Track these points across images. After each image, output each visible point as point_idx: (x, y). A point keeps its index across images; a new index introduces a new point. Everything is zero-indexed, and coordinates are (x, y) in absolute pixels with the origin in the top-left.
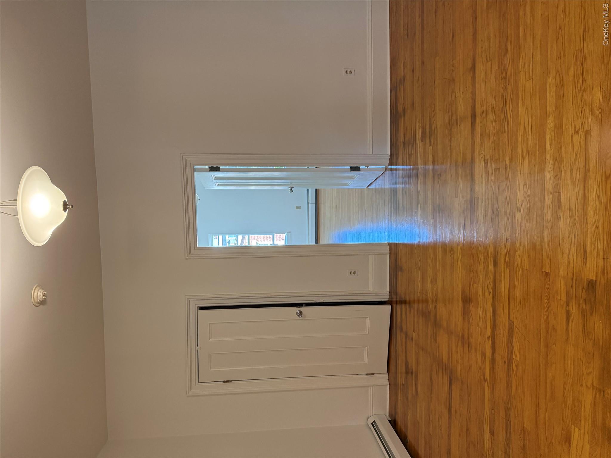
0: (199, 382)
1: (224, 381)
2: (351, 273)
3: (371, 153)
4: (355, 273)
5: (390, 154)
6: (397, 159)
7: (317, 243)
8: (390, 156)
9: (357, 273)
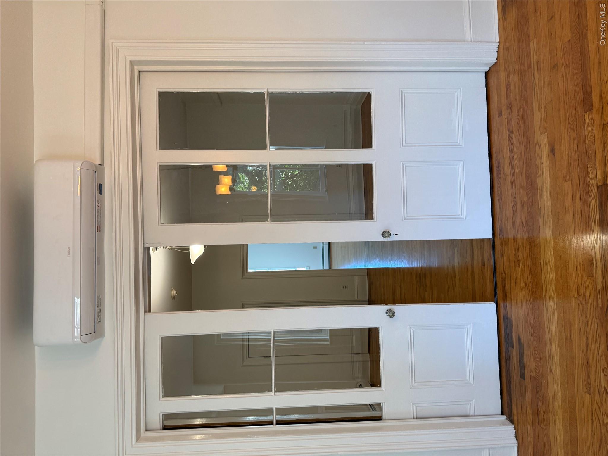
0: (249, 357)
1: (264, 357)
2: (343, 287)
3: (353, 213)
4: (346, 287)
5: (365, 213)
6: (368, 217)
7: (330, 268)
8: (365, 214)
9: (347, 287)
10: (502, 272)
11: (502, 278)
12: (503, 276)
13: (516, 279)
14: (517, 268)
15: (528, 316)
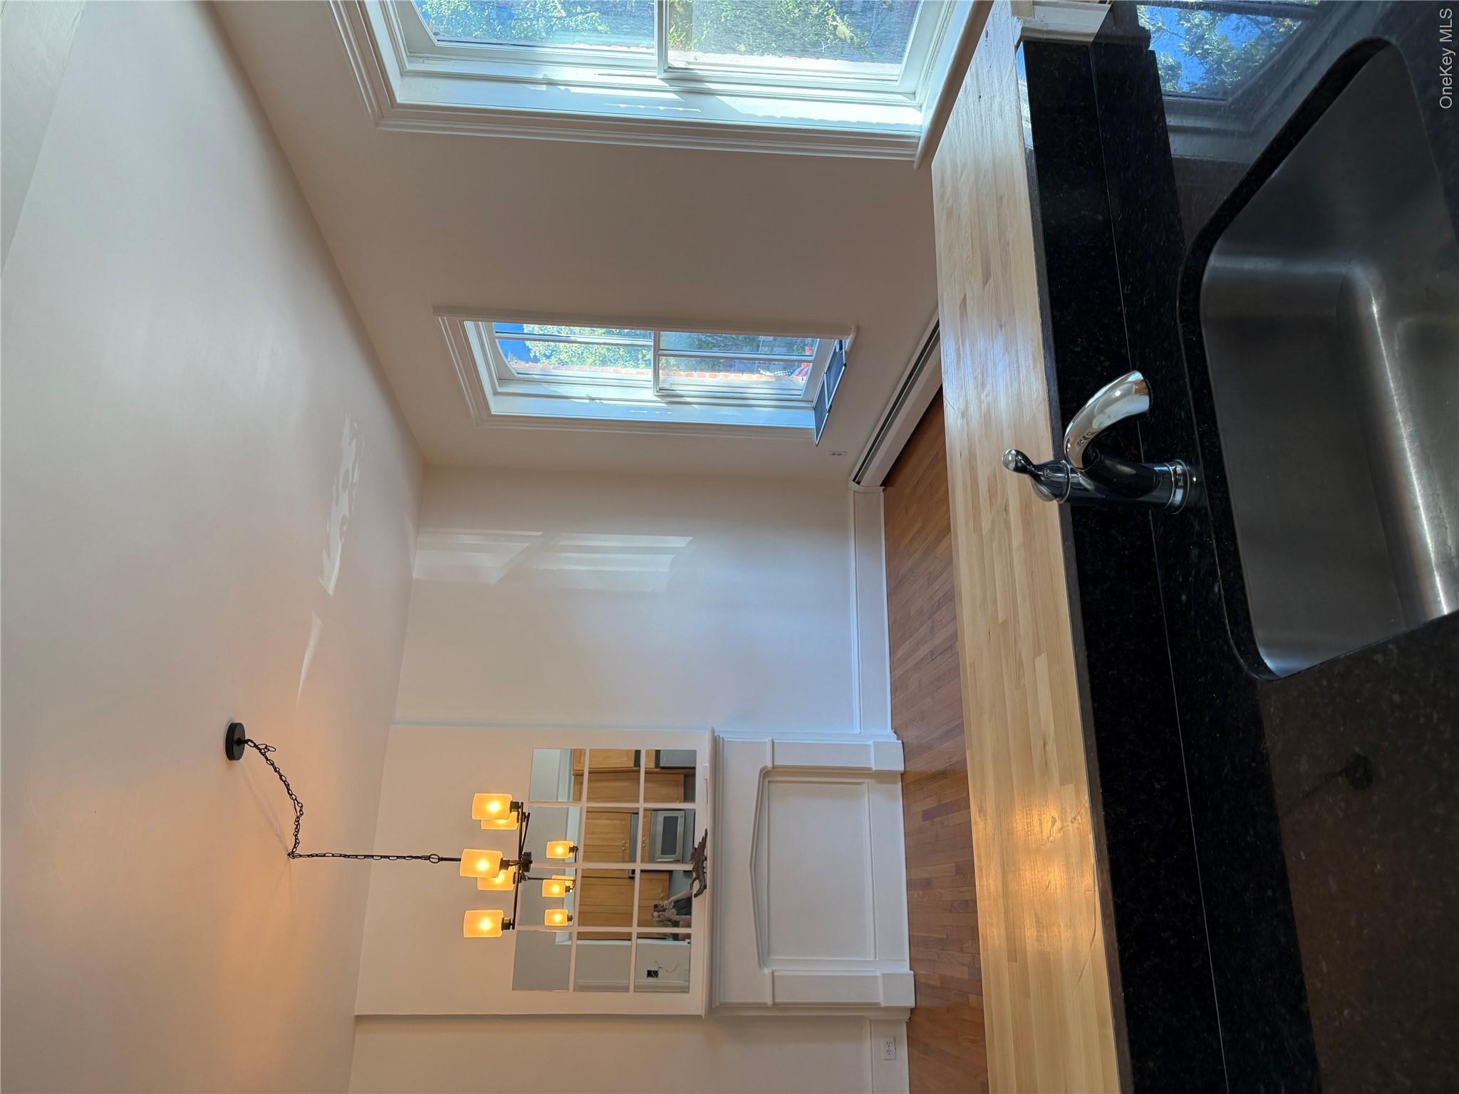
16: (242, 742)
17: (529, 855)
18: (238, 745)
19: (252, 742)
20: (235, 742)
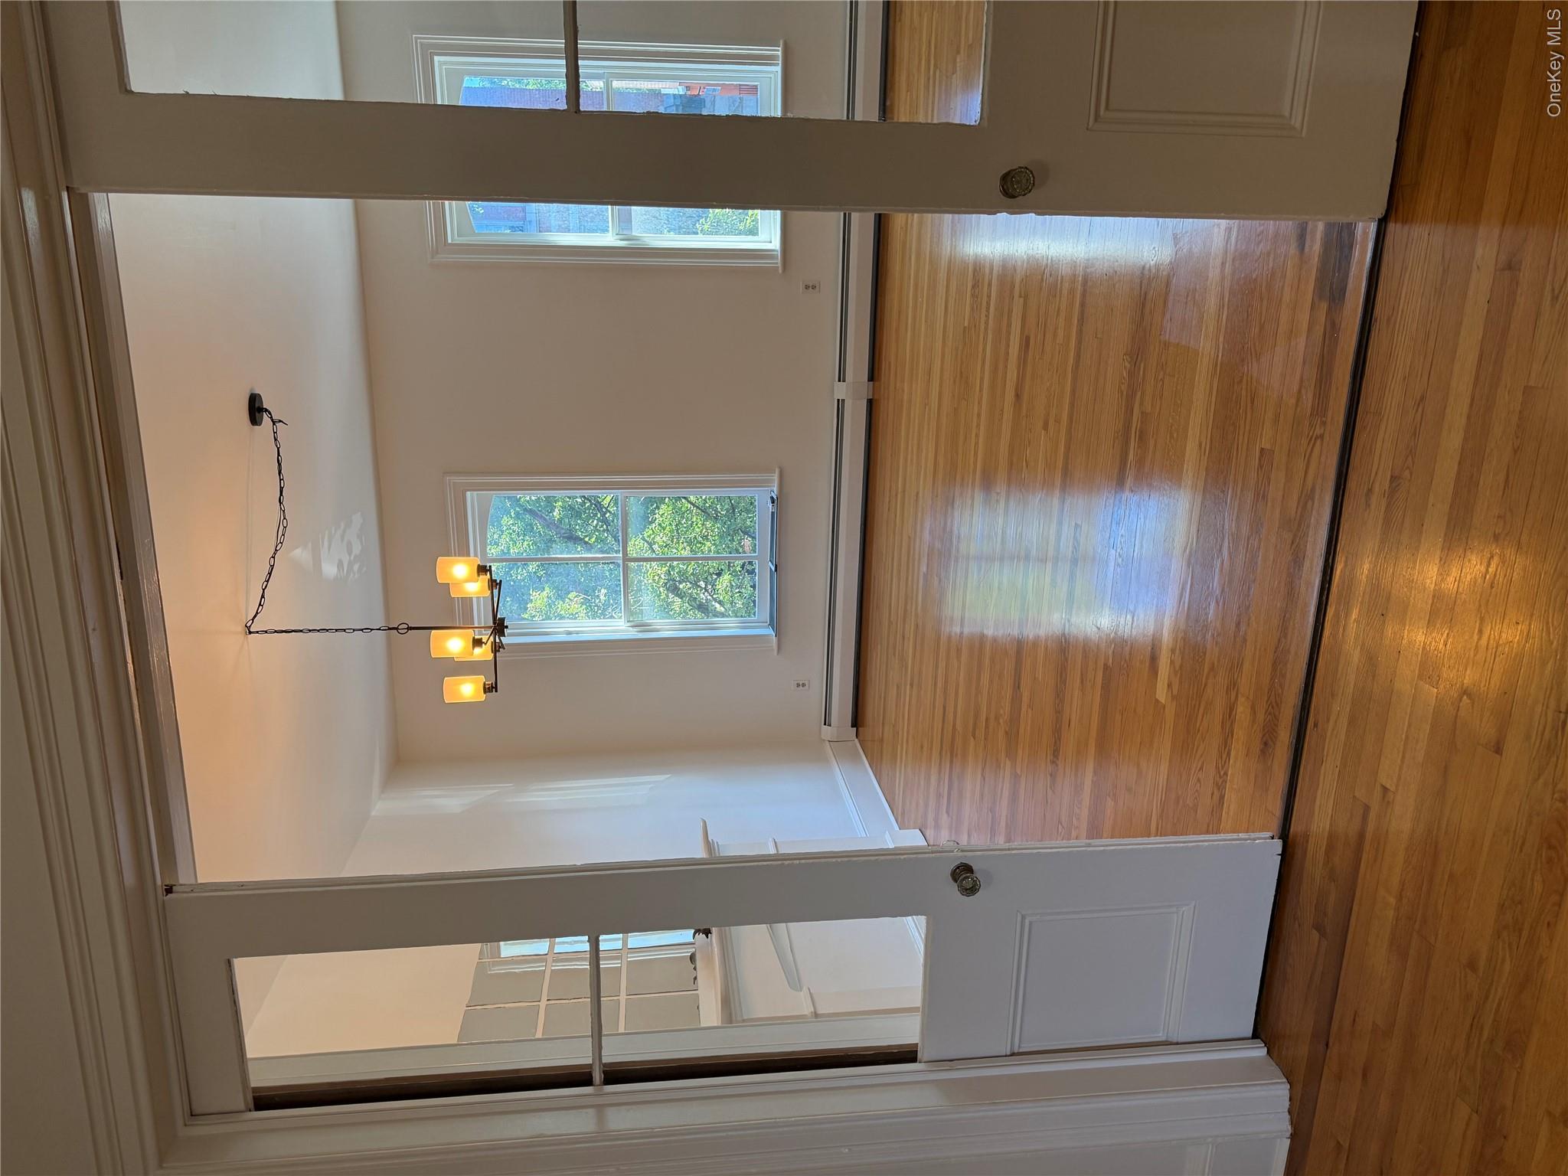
10: (1319, 442)
11: (1324, 423)
12: (1318, 431)
13: (1276, 419)
14: (1267, 446)
15: (1262, 321)
16: (262, 410)
17: (502, 620)
18: (259, 413)
19: (270, 414)
20: (256, 409)
